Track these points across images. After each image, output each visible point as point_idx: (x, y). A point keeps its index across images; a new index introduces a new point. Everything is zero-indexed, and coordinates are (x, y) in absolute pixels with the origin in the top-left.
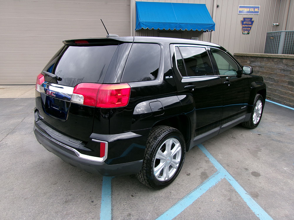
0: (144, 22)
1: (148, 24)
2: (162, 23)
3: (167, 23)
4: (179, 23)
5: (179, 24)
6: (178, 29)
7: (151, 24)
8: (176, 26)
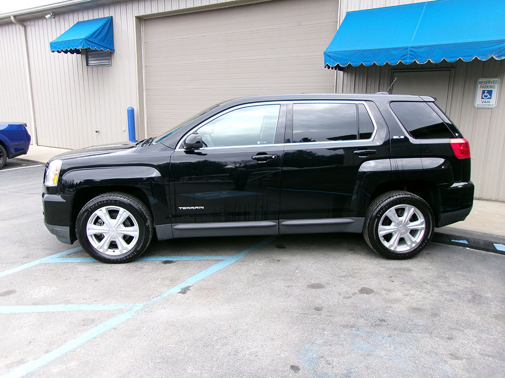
0: (331, 52)
1: (340, 56)
2: (370, 50)
3: (381, 49)
4: (413, 47)
5: (412, 49)
6: (408, 61)
7: (346, 56)
8: (404, 55)
